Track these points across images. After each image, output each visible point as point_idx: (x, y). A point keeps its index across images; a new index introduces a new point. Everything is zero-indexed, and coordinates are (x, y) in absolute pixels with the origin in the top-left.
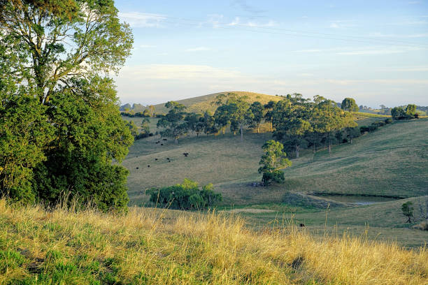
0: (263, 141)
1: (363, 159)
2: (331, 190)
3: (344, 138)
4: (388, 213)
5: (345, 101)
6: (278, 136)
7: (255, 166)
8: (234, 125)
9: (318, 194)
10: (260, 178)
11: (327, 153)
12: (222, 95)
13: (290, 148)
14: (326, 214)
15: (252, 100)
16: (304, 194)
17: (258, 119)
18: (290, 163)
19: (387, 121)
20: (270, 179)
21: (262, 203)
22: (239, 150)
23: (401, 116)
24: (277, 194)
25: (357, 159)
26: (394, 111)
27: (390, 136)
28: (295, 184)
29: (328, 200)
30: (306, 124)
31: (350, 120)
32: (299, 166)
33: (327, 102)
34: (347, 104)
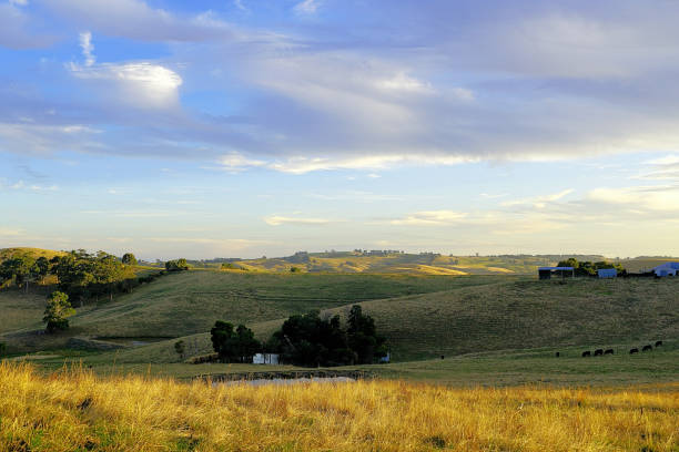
0: (48, 292)
1: (142, 306)
2: (113, 333)
3: (124, 288)
4: (162, 351)
5: (125, 256)
6: (63, 288)
7: (39, 315)
8: (20, 278)
9: (100, 338)
10: (44, 327)
11: (108, 301)
12: (8, 250)
13: (75, 298)
14: (106, 356)
15: (39, 255)
16: (87, 339)
17: (43, 273)
18: (74, 312)
19: (162, 273)
20: (56, 327)
21: (48, 349)
22: (24, 302)
23: (173, 268)
24: (61, 340)
25: (135, 307)
26: (168, 264)
27: (164, 286)
28: (79, 330)
29: (109, 343)
30: (89, 277)
31: (130, 273)
32: (83, 314)
33: (109, 257)
34: (127, 258)
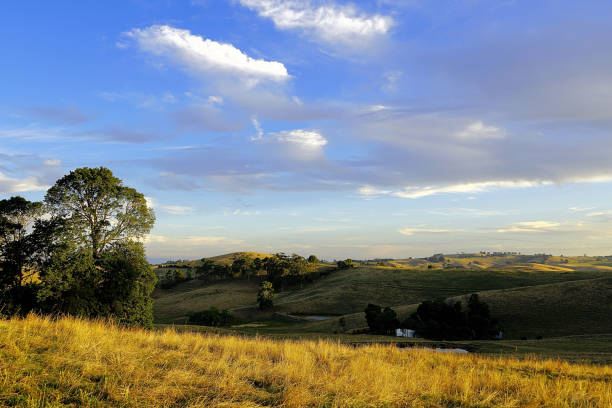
0: (260, 281)
1: (321, 292)
2: (301, 311)
3: (311, 279)
4: (333, 324)
5: (311, 257)
6: (270, 278)
7: (255, 297)
8: (244, 271)
9: (293, 314)
10: (258, 305)
11: (299, 289)
12: (237, 254)
13: (277, 288)
14: (297, 326)
15: (256, 257)
16: (284, 314)
17: (258, 268)
18: (276, 295)
19: (335, 269)
20: (265, 304)
21: (259, 321)
22: (246, 288)
23: (343, 266)
24: (268, 315)
25: (315, 293)
26: (339, 263)
27: (336, 278)
28: (279, 308)
29: (298, 317)
30: (287, 271)
31: (313, 268)
32: (283, 297)
33: (299, 258)
34: (312, 259)
